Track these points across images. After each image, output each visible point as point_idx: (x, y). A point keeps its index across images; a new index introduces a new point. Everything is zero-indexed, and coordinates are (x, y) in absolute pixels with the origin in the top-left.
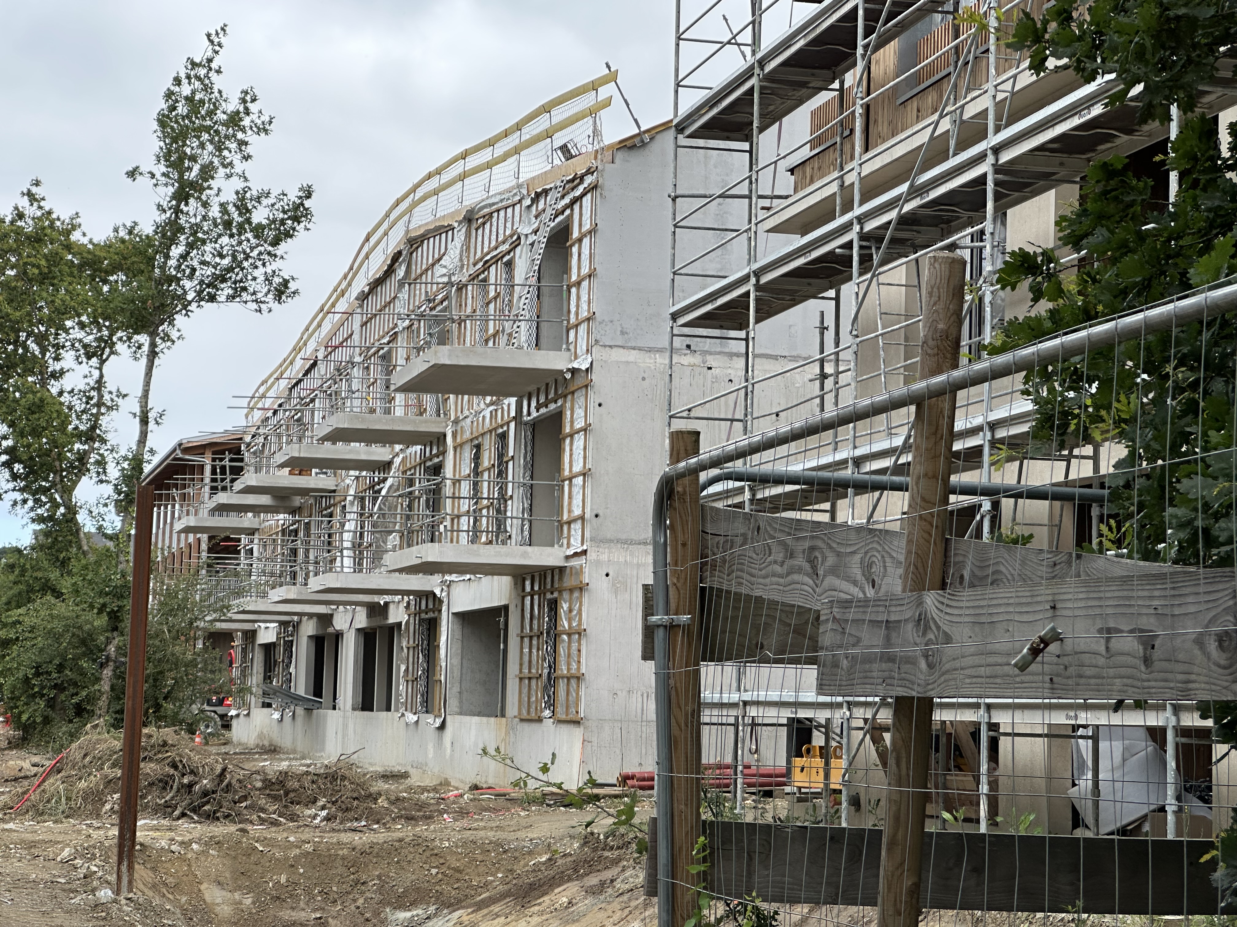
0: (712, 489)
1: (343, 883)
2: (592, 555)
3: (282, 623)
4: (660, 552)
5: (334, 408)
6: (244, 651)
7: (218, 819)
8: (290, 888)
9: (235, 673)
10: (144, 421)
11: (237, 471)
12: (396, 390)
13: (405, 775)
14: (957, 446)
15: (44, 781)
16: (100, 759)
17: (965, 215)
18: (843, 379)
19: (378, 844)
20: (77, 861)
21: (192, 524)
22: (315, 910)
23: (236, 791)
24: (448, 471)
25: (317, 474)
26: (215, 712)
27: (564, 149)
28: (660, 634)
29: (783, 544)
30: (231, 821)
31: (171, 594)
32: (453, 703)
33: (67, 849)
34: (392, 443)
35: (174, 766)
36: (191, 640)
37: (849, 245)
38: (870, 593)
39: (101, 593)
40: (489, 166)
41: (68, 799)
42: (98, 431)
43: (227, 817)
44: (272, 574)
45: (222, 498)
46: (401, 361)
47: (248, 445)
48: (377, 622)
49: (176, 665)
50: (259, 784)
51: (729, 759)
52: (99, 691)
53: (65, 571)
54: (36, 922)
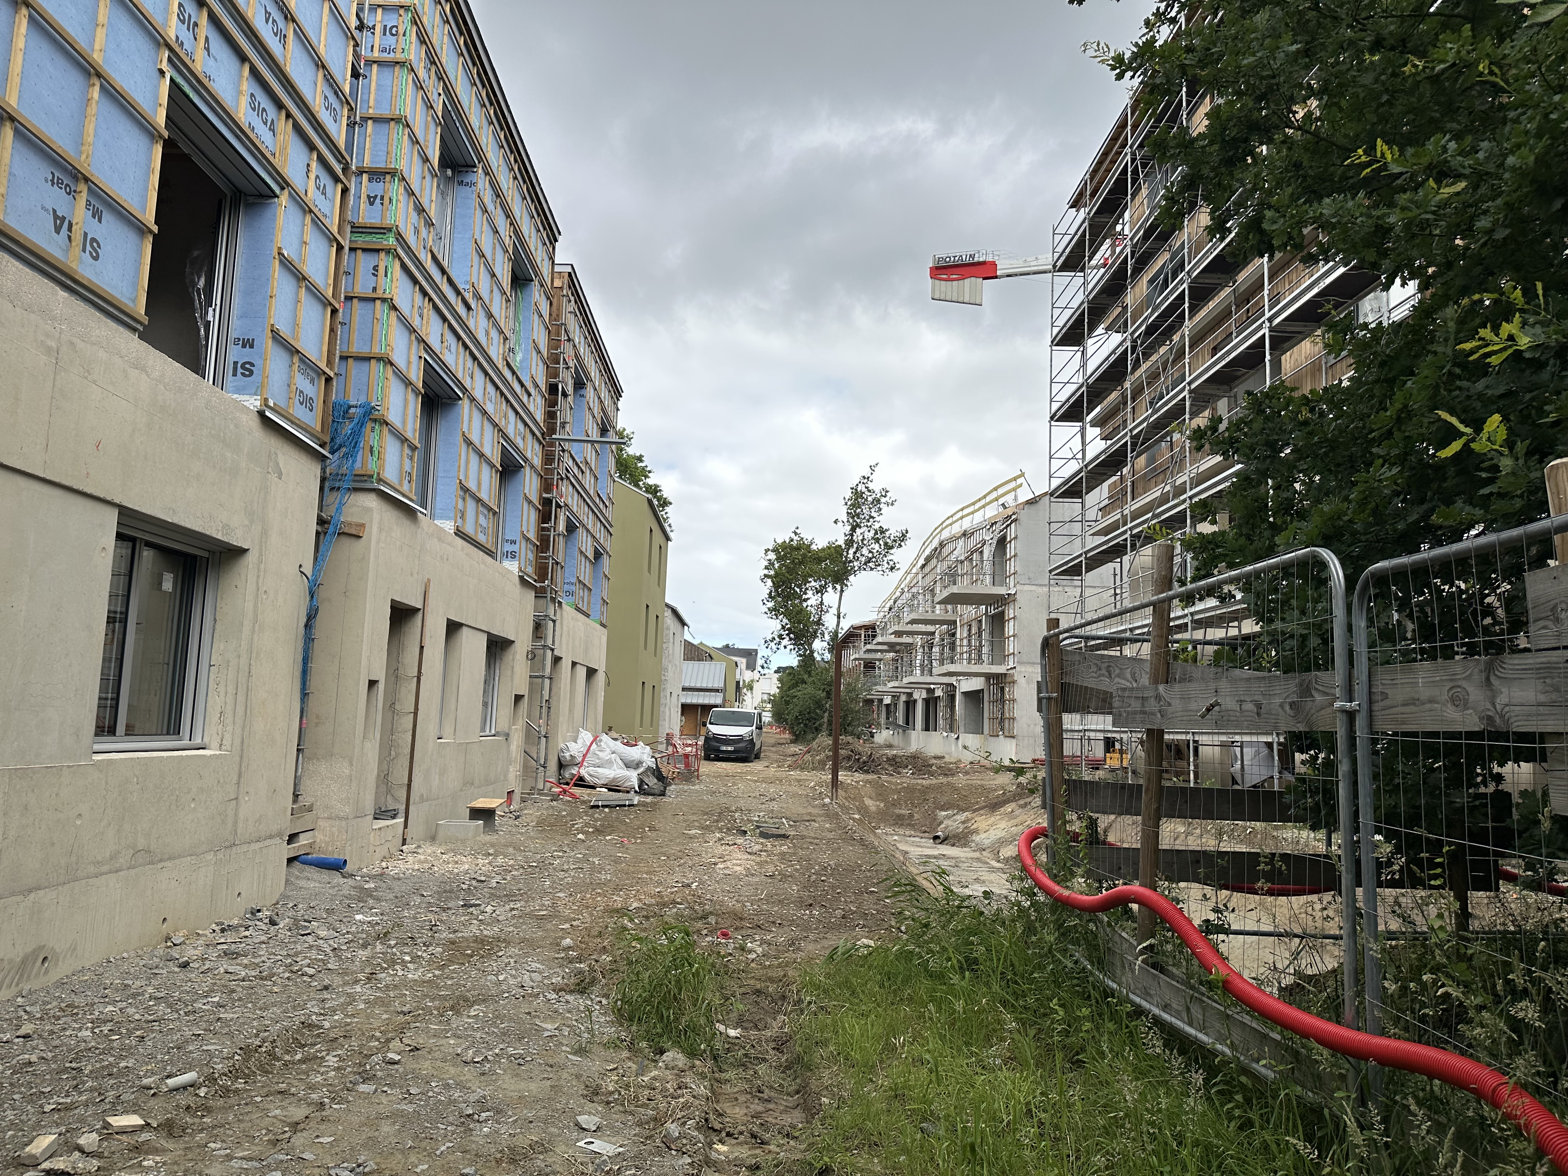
0: (1065, 643)
1: (919, 799)
2: (1018, 669)
3: (893, 696)
4: (1044, 667)
5: (912, 611)
6: (878, 707)
7: (869, 773)
8: (898, 801)
9: (875, 716)
10: (839, 617)
11: (874, 636)
12: (937, 604)
13: (943, 757)
14: (1171, 624)
15: (803, 756)
16: (824, 748)
17: (1177, 525)
18: (1124, 595)
19: (933, 784)
20: (817, 787)
21: (857, 657)
22: (908, 810)
23: (876, 762)
24: (958, 635)
25: (905, 637)
26: (868, 731)
27: (1003, 505)
28: (1044, 701)
29: (1096, 664)
30: (875, 774)
31: (849, 684)
32: (962, 729)
33: (813, 783)
34: (935, 624)
35: (852, 751)
36: (857, 702)
37: (1126, 540)
38: (1135, 685)
39: (823, 684)
40: (972, 513)
41: (813, 763)
42: (821, 621)
43: (873, 772)
44: (888, 677)
45: (869, 647)
46: (938, 592)
47: (878, 626)
48: (930, 695)
49: (852, 712)
50: (885, 759)
51: (1079, 754)
52: (823, 722)
53: (810, 675)
54: (801, 810)
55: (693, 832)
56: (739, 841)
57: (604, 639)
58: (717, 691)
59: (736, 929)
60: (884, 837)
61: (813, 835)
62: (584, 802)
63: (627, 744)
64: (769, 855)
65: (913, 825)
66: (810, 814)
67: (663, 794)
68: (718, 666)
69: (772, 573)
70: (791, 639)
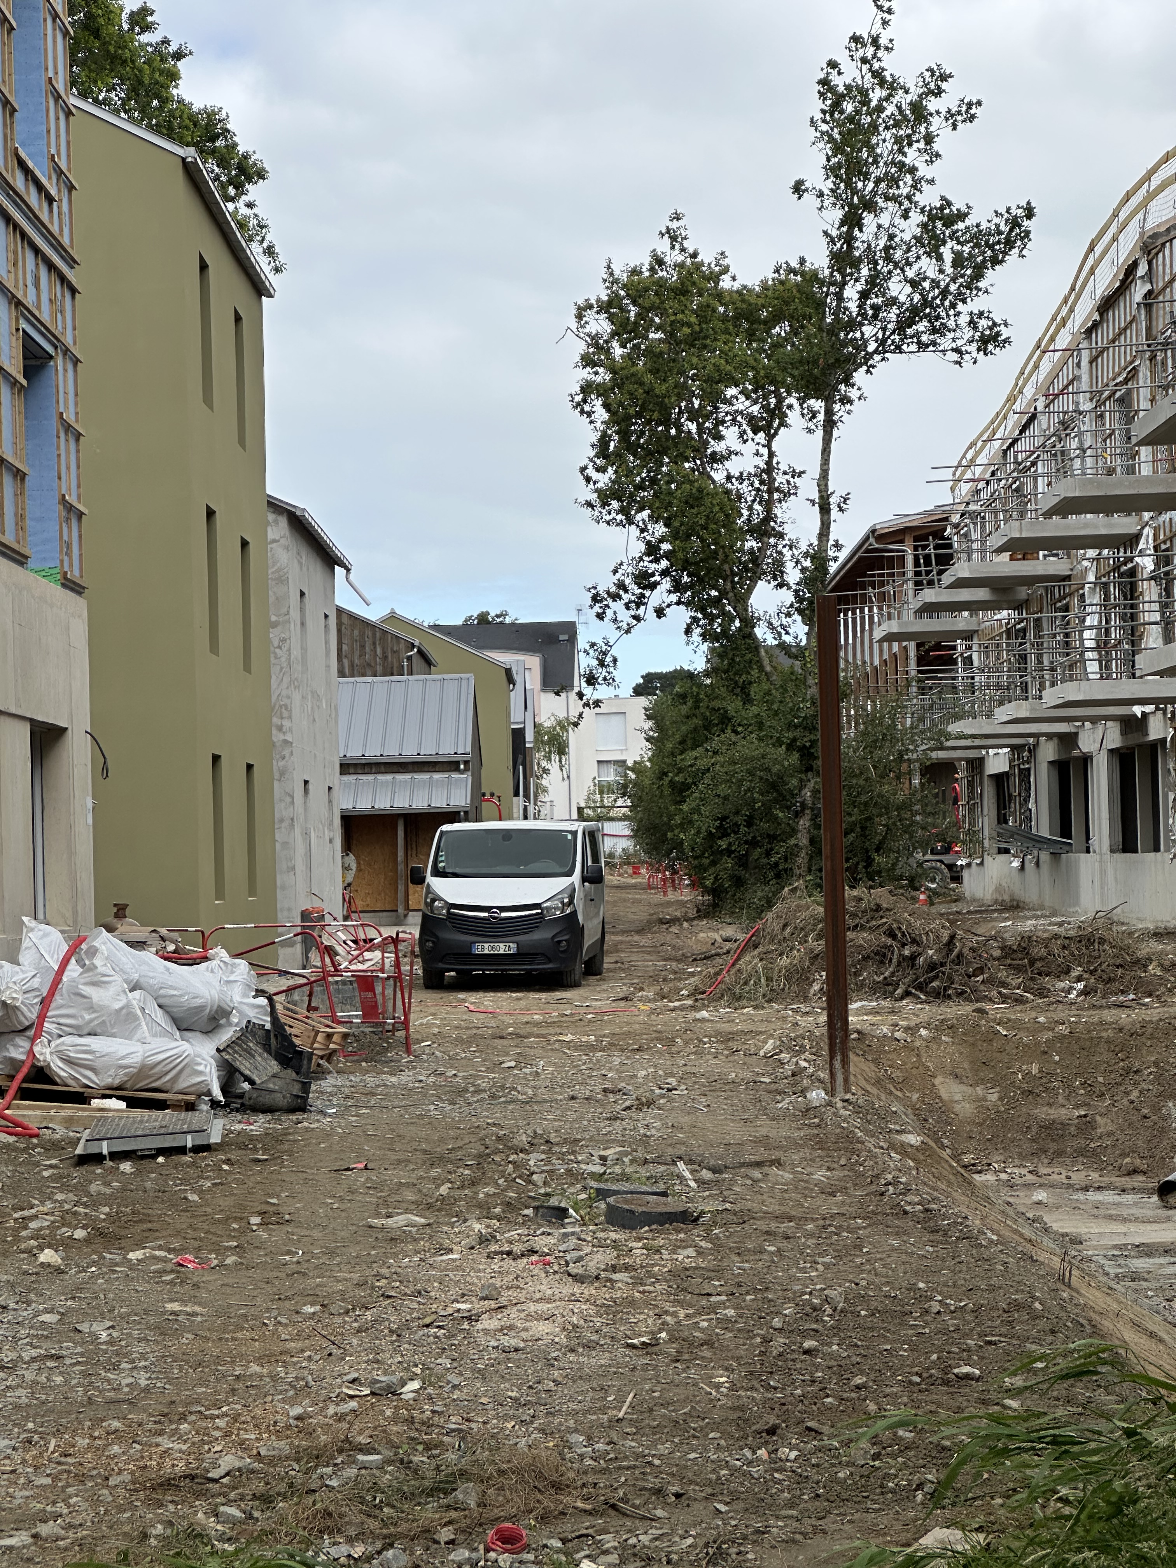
1: (1111, 1072)
3: (1014, 748)
5: (1061, 473)
6: (971, 784)
7: (949, 997)
8: (1044, 1080)
10: (825, 509)
11: (945, 561)
12: (1139, 444)
15: (738, 959)
16: (802, 929)
19: (1151, 1022)
20: (783, 1055)
21: (895, 630)
22: (1077, 1107)
23: (969, 963)
25: (1045, 556)
26: (941, 861)
30: (966, 999)
31: (872, 720)
33: (771, 1041)
34: (1139, 510)
35: (891, 934)
36: (903, 776)
39: (790, 726)
41: (769, 979)
42: (772, 524)
43: (961, 994)
44: (998, 687)
45: (929, 595)
46: (1144, 404)
47: (956, 526)
48: (1134, 739)
49: (886, 808)
50: (997, 953)
52: (796, 845)
53: (747, 700)
54: (736, 1132)
55: (399, 1220)
56: (543, 1243)
57: (80, 629)
58: (452, 766)
59: (543, 1519)
60: (1005, 1195)
61: (774, 1207)
62: (54, 1147)
63: (177, 958)
64: (638, 1281)
65: (1095, 1153)
66: (764, 1142)
67: (300, 1106)
68: (451, 688)
69: (603, 376)
70: (678, 587)
